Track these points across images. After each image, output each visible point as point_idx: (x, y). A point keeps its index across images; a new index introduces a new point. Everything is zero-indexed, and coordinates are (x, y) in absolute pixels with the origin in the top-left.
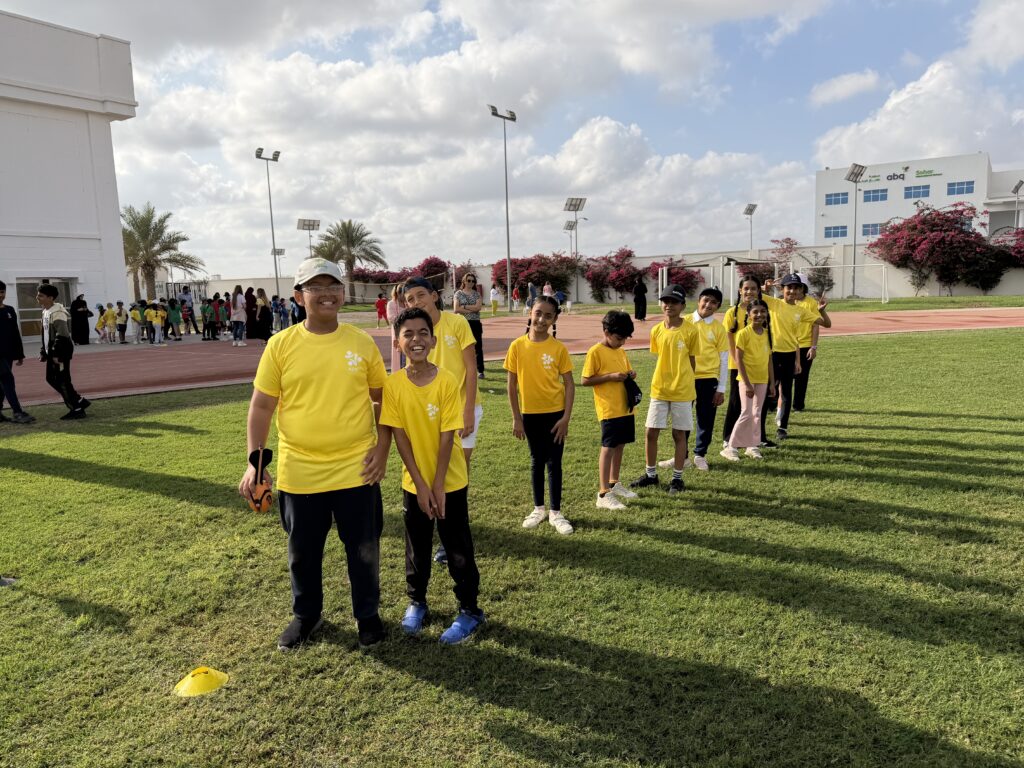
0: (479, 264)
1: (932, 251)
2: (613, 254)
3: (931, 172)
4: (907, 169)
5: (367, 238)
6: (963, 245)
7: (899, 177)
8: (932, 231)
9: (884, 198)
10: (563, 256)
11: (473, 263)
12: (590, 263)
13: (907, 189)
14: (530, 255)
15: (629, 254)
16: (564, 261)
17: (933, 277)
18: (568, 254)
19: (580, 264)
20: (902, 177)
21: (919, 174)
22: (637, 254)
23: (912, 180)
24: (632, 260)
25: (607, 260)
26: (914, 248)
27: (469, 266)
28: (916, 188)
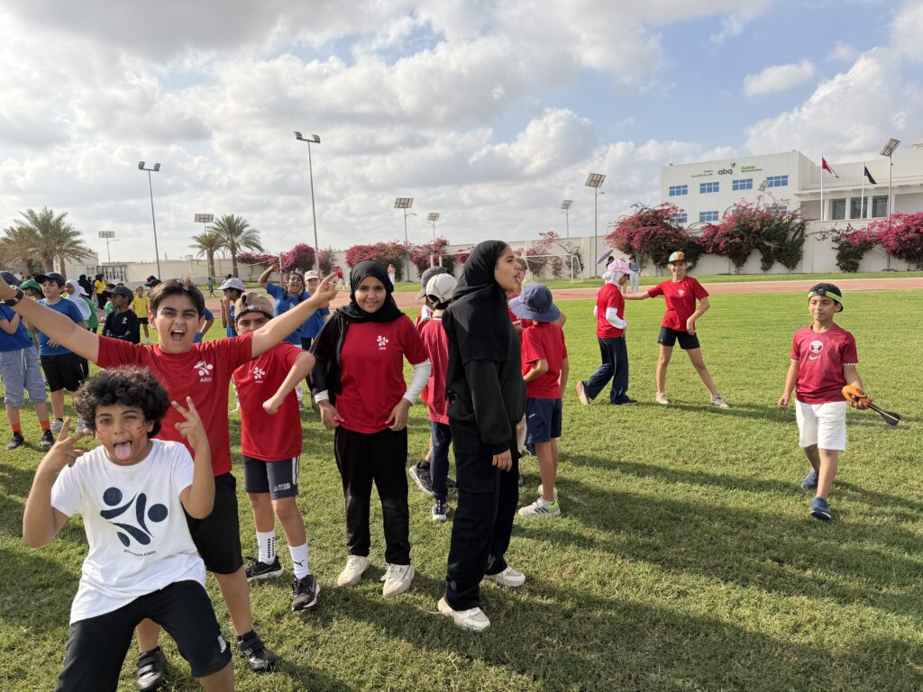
0: (337, 250)
1: (643, 242)
2: (433, 243)
3: (753, 167)
4: (734, 165)
5: (245, 230)
6: (664, 236)
7: (727, 172)
8: (645, 226)
9: (717, 189)
10: (398, 243)
11: (333, 248)
12: (417, 250)
13: (734, 182)
14: (373, 243)
15: (444, 243)
16: (397, 247)
17: (651, 261)
18: (401, 243)
19: (409, 250)
20: (730, 172)
21: (744, 170)
22: (451, 243)
23: (739, 175)
24: (446, 248)
25: (428, 247)
26: (632, 239)
27: (330, 251)
28: (742, 181)
